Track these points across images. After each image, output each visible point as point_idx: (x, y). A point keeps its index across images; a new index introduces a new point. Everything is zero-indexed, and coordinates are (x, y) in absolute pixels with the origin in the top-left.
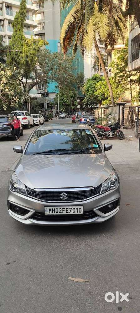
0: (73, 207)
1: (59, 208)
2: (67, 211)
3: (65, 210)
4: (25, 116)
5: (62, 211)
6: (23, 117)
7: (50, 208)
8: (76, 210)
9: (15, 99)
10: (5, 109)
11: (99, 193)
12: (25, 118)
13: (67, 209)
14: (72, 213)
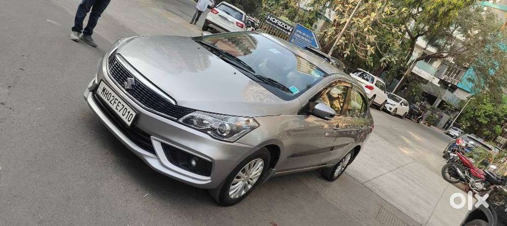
0: (126, 106)
1: (113, 94)
2: (118, 107)
3: (117, 102)
4: (373, 85)
5: (113, 102)
6: (369, 84)
7: (106, 87)
8: (127, 113)
9: (368, 49)
10: (345, 56)
11: (179, 118)
12: (371, 88)
13: (119, 104)
14: (120, 114)
